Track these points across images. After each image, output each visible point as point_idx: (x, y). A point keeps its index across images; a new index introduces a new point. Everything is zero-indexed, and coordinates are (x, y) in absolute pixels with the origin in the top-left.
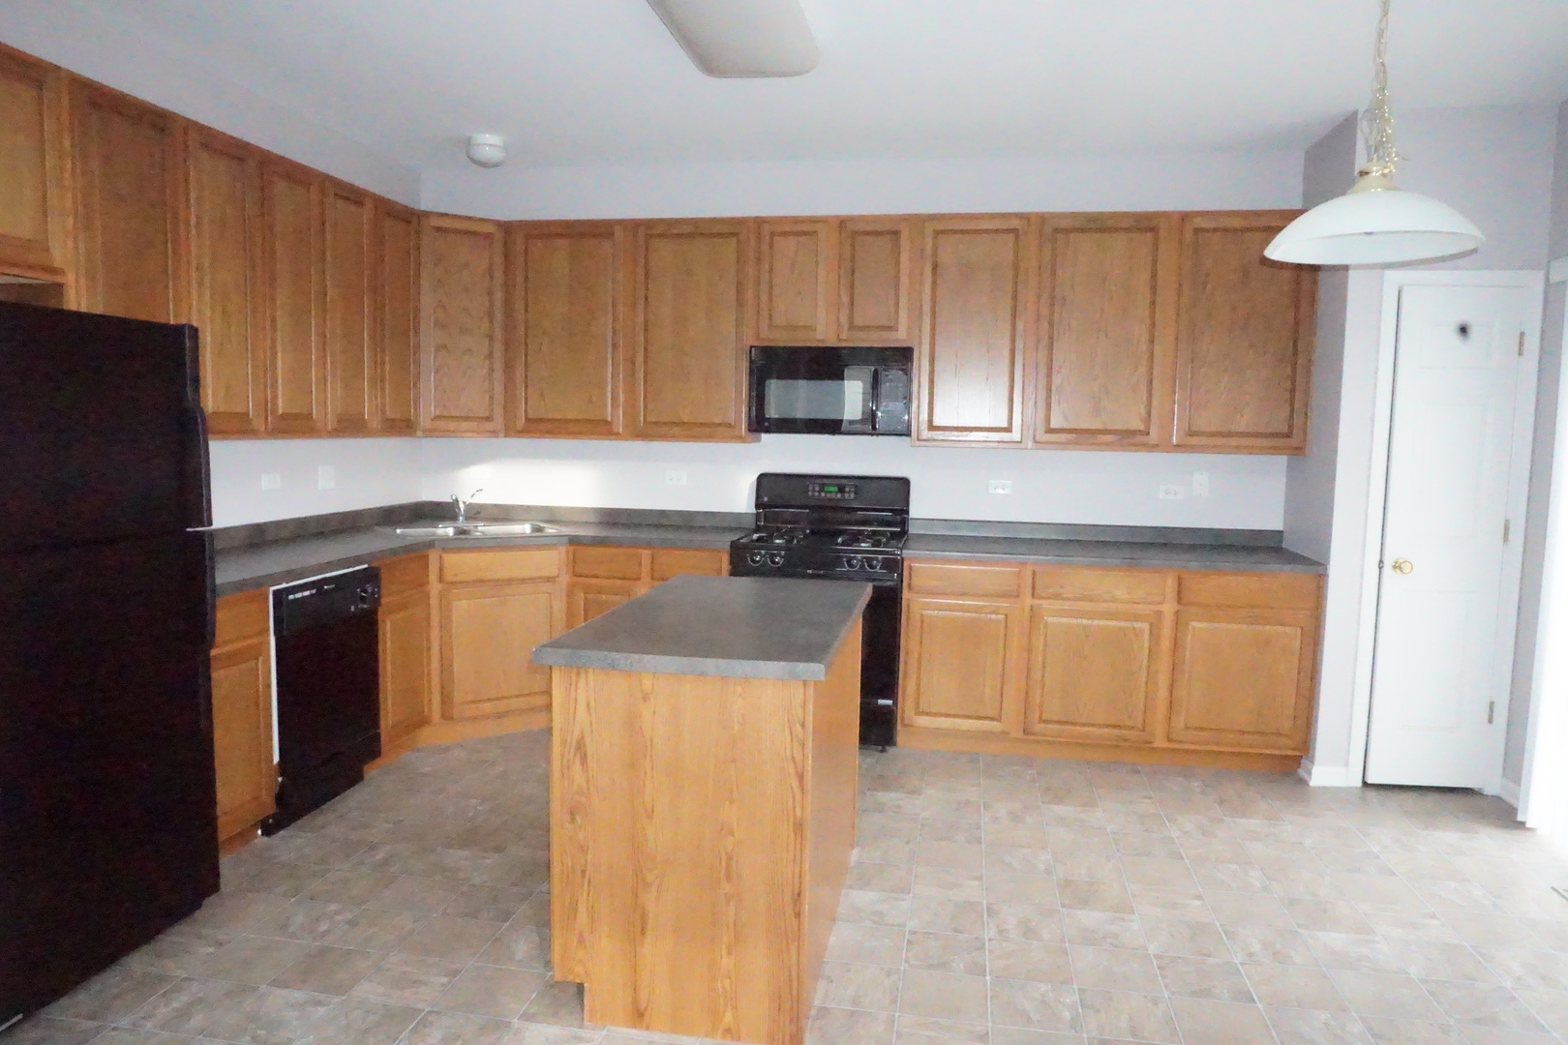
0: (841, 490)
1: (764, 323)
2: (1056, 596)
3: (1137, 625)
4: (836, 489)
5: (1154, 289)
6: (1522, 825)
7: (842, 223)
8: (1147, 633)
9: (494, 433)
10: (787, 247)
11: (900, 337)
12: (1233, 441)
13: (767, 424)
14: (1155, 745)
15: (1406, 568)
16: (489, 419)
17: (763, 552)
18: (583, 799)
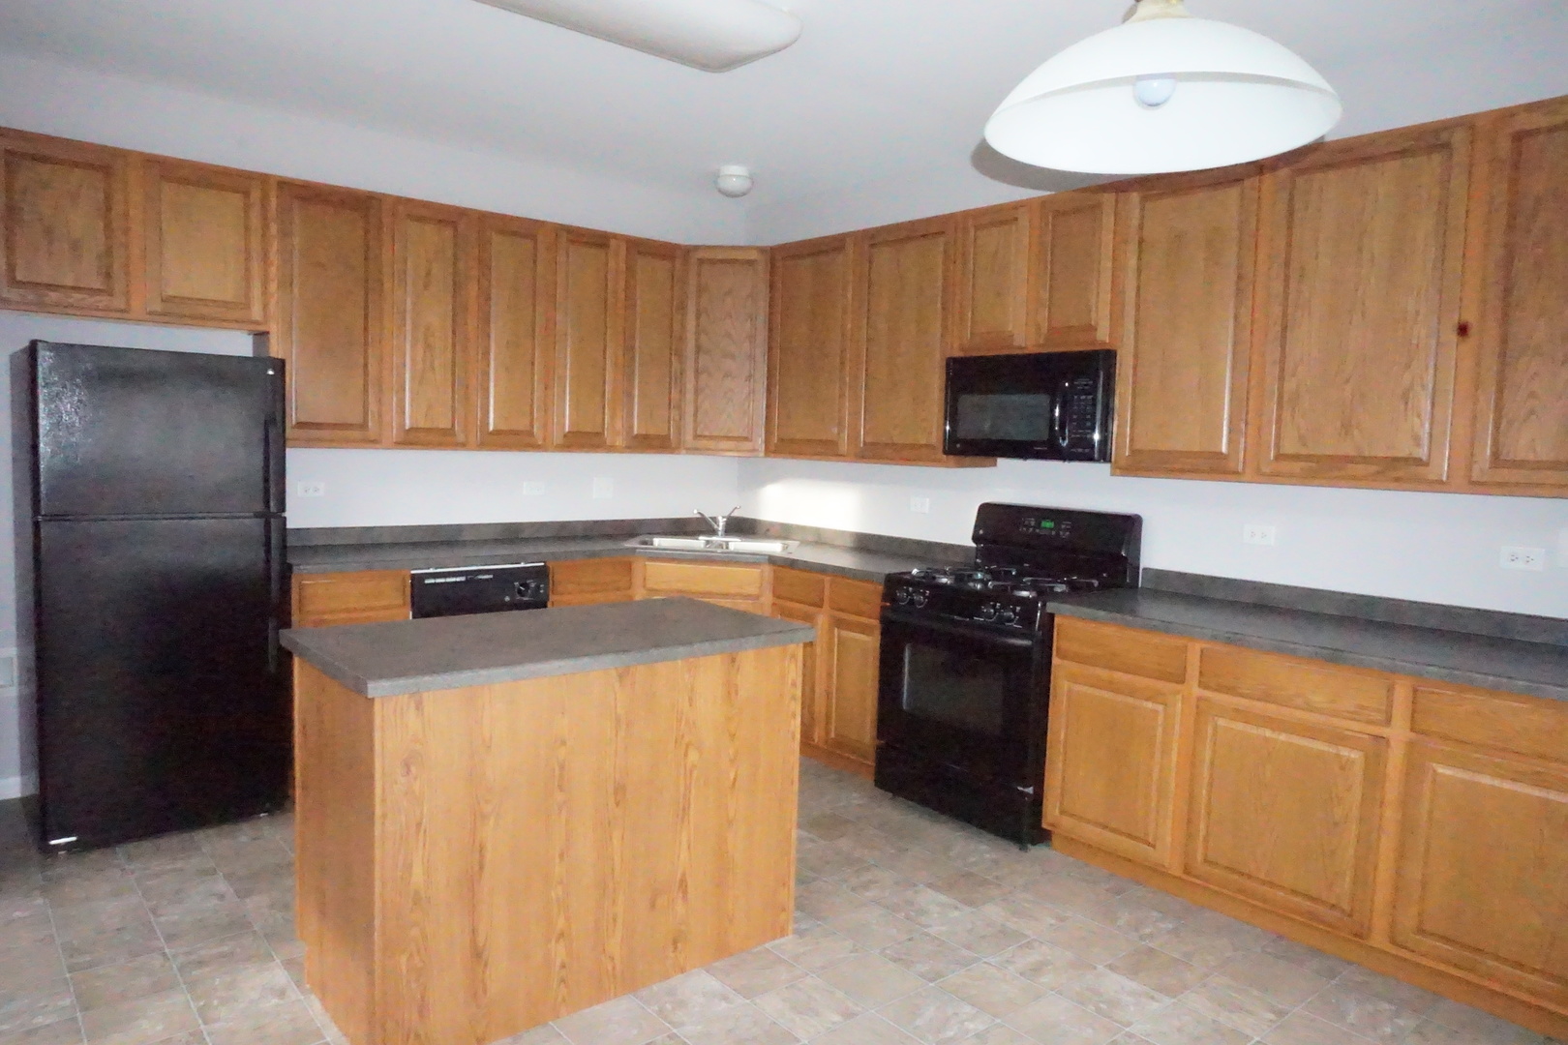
0: (1058, 527)
1: (967, 331)
3: (1345, 752)
4: (1053, 525)
7: (1043, 205)
8: (1358, 770)
9: (755, 453)
10: (990, 239)
11: (1101, 338)
14: (1372, 943)
16: (750, 439)
17: (911, 589)
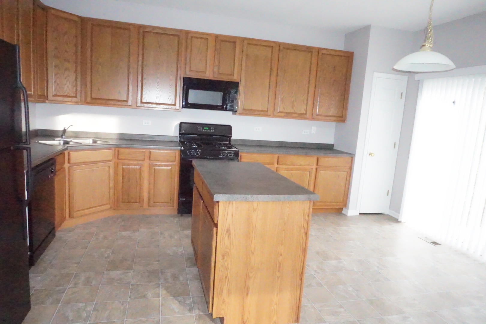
0: (210, 129)
1: (188, 69)
2: (285, 164)
3: (306, 172)
4: (208, 128)
5: (310, 70)
6: (400, 222)
7: (217, 37)
8: (308, 174)
9: (77, 103)
10: (197, 43)
11: (235, 78)
12: (328, 118)
13: (189, 105)
15: (373, 155)
16: (76, 97)
17: (193, 150)
18: (228, 250)
